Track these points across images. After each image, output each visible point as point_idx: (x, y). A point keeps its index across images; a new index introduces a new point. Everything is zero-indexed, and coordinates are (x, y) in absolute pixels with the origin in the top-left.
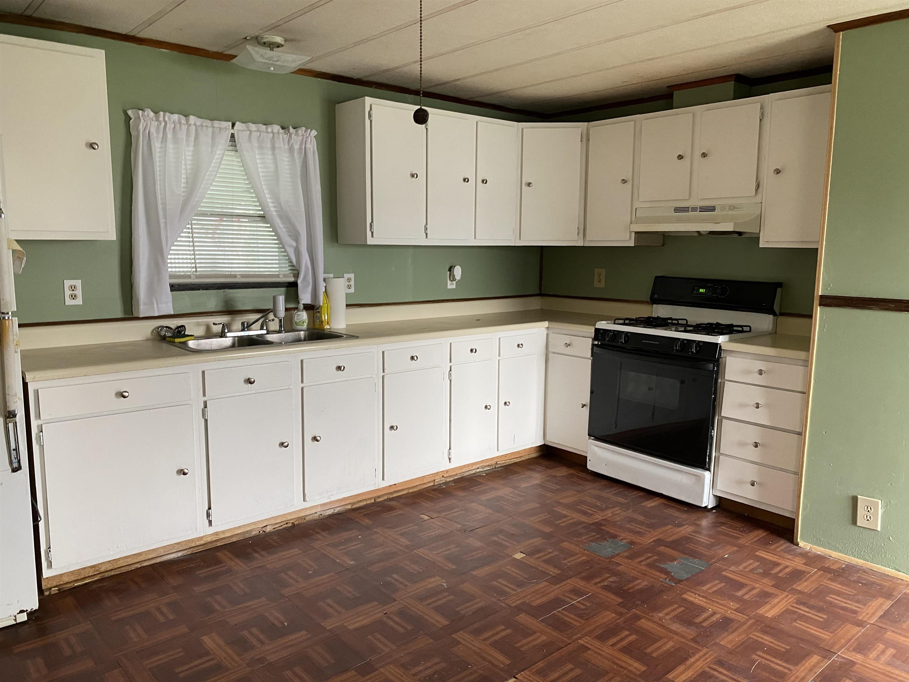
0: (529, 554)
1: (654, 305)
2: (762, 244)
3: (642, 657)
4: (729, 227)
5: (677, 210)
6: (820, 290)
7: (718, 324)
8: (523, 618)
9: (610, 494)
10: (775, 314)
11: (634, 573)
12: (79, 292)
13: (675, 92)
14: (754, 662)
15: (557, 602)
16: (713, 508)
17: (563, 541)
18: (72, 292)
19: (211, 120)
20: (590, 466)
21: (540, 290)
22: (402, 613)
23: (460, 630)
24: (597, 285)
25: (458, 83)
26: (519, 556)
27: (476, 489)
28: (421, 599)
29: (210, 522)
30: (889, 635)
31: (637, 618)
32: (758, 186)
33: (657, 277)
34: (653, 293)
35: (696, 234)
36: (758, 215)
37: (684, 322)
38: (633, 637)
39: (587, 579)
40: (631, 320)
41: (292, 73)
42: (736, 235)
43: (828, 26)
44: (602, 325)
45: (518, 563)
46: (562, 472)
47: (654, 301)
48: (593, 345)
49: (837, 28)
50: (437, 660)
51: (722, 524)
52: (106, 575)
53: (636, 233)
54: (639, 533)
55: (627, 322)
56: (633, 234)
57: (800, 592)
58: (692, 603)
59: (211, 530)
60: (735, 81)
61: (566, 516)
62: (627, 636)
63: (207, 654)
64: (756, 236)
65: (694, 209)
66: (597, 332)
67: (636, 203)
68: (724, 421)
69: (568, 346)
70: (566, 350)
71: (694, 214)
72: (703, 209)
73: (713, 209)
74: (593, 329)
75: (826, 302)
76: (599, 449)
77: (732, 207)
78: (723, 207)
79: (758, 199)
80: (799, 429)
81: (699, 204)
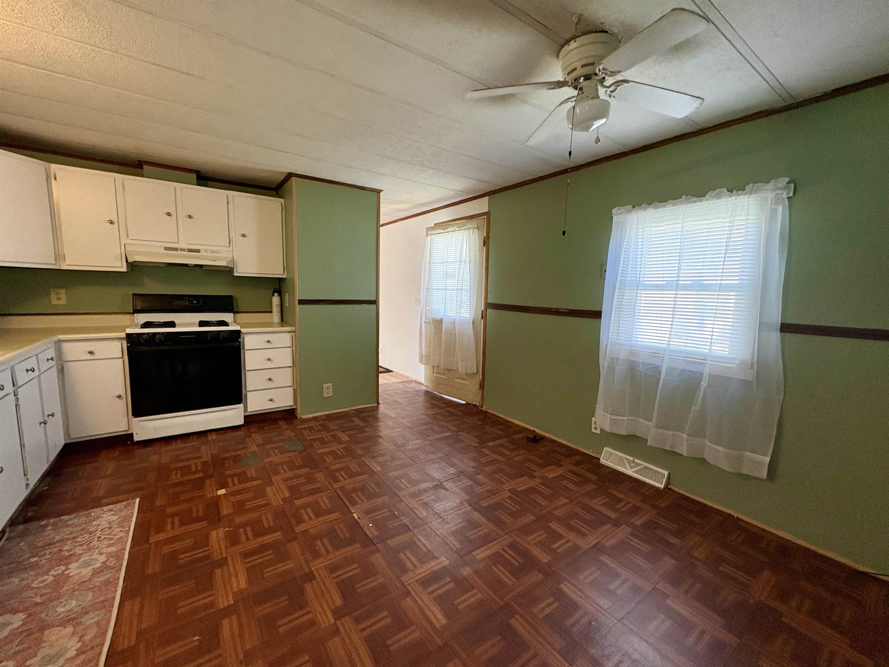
2: (236, 274)
6: (297, 298)
7: (218, 321)
10: (234, 313)
13: (143, 166)
32: (230, 241)
36: (232, 258)
47: (137, 311)
53: (126, 262)
56: (121, 263)
65: (182, 250)
66: (129, 336)
67: (124, 240)
68: (247, 373)
69: (91, 353)
70: (89, 357)
71: (183, 252)
72: (190, 250)
73: (198, 251)
74: (123, 335)
75: (302, 302)
76: (146, 422)
77: (213, 252)
78: (206, 251)
79: (231, 249)
80: (291, 365)
81: (186, 247)
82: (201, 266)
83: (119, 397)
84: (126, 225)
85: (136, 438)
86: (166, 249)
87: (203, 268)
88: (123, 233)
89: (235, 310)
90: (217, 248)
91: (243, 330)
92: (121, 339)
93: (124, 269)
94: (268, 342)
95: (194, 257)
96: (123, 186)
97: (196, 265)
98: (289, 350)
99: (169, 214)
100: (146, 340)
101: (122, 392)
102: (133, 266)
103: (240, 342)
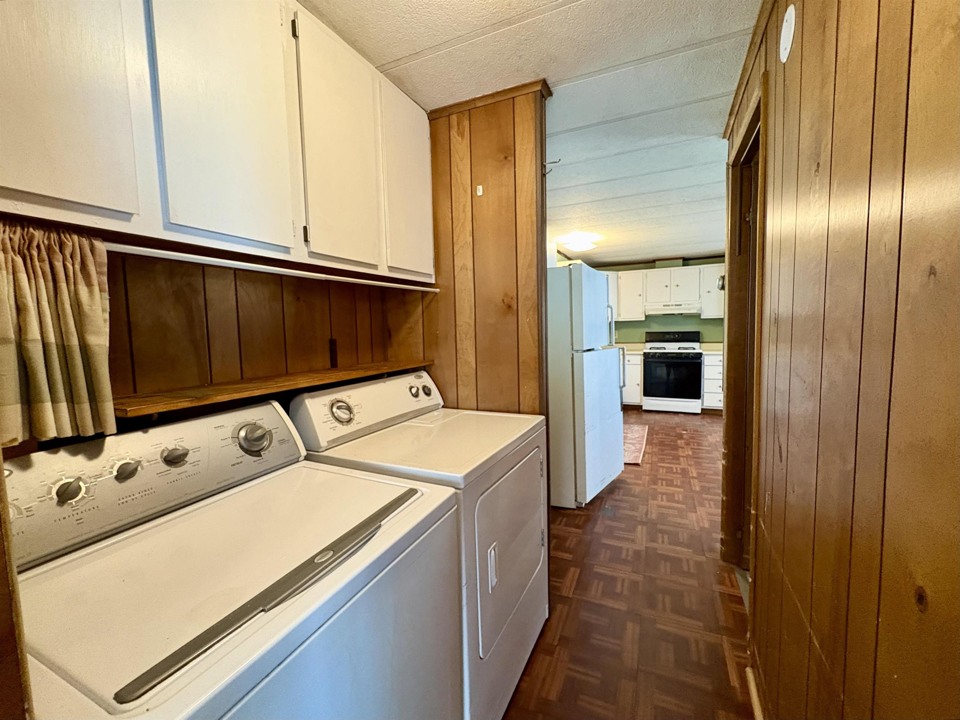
1: (646, 343)
2: (701, 318)
13: (657, 262)
16: (702, 413)
32: (700, 297)
34: (646, 339)
36: (699, 308)
44: (645, 351)
46: (633, 414)
48: (643, 359)
51: (705, 418)
55: (654, 349)
56: (644, 316)
60: (683, 259)
64: (699, 315)
65: (672, 305)
67: (645, 304)
68: (705, 380)
69: (629, 361)
70: (628, 363)
71: (672, 307)
73: (680, 305)
74: (642, 353)
76: (650, 400)
77: (689, 304)
78: (685, 304)
79: (700, 301)
81: (674, 303)
82: (682, 314)
83: (638, 385)
84: (646, 296)
85: (644, 408)
86: (664, 306)
87: (683, 315)
88: (644, 300)
89: (701, 341)
90: (692, 302)
91: (704, 353)
92: (641, 355)
93: (644, 319)
94: (720, 361)
95: (678, 309)
96: (646, 275)
97: (679, 314)
99: (667, 286)
100: (652, 356)
101: (639, 382)
102: (647, 317)
103: (701, 360)
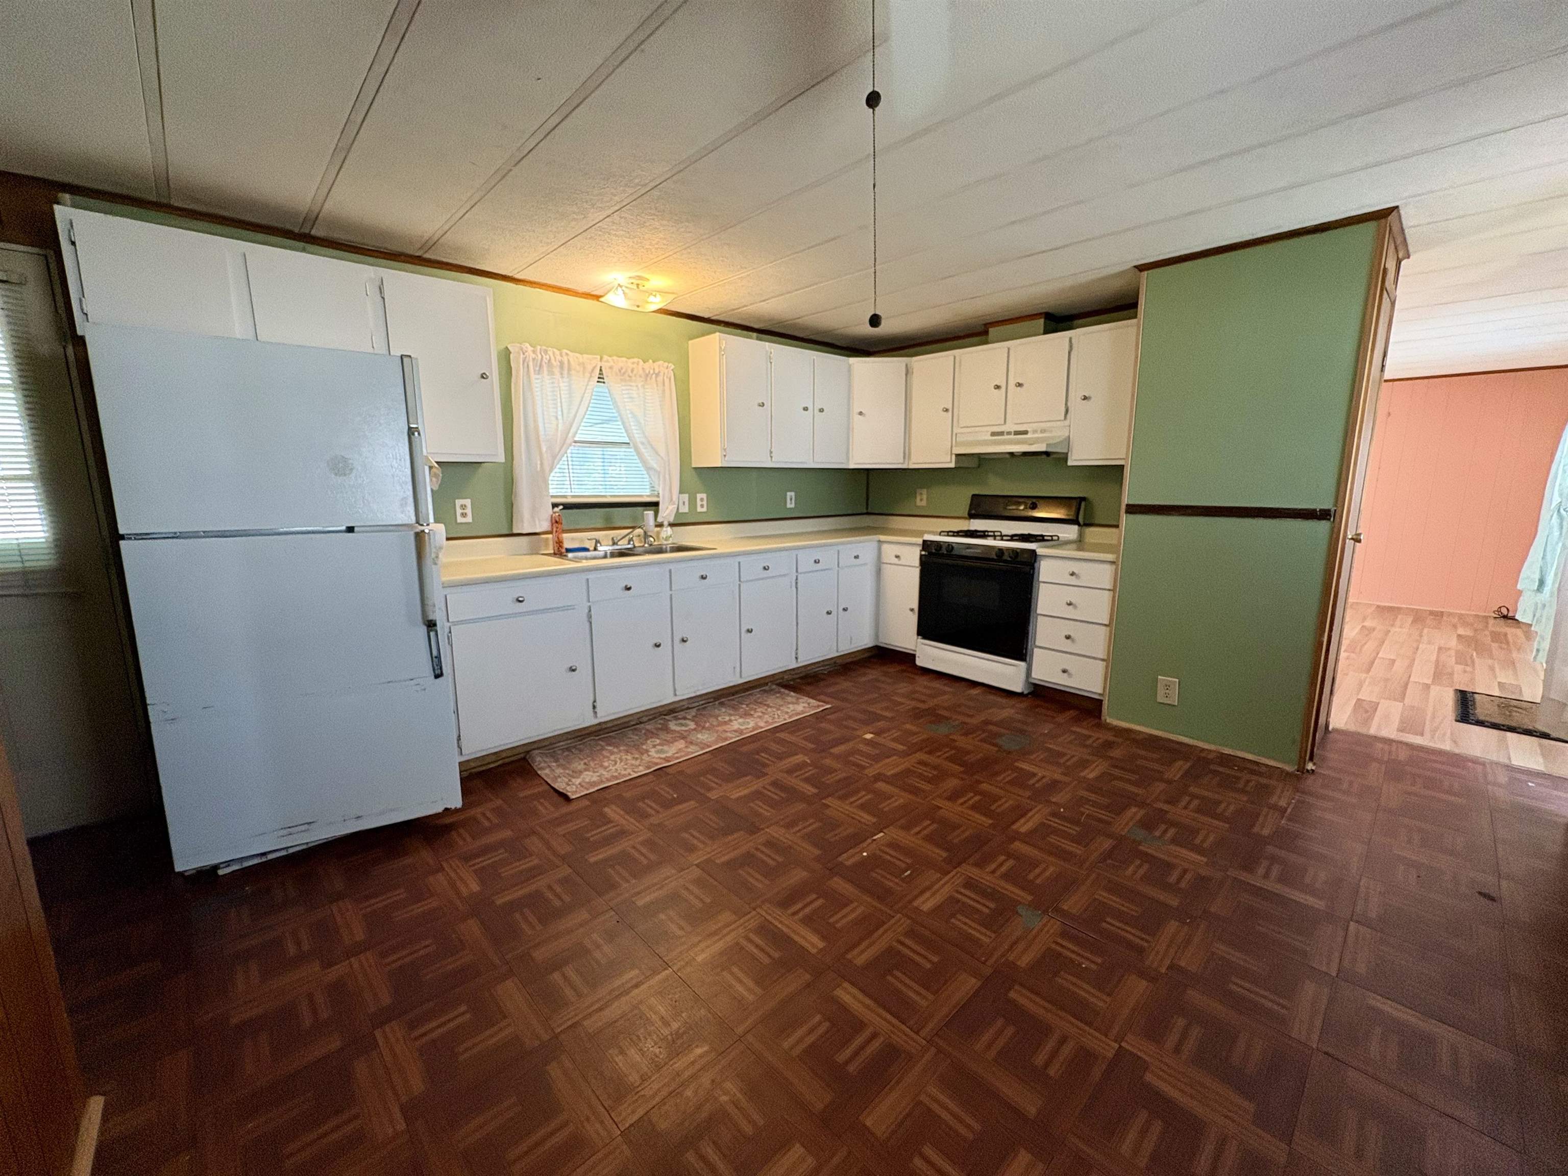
0: (877, 733)
1: (972, 520)
2: (1070, 463)
3: (988, 813)
4: (1041, 447)
5: (993, 434)
6: (1125, 500)
7: (1029, 535)
8: (881, 785)
9: (937, 685)
10: (1079, 524)
11: (970, 747)
12: (469, 511)
13: (990, 329)
14: (1083, 814)
15: (908, 772)
16: (1029, 694)
17: (904, 723)
18: (463, 511)
19: (582, 354)
20: (919, 662)
21: (867, 508)
22: (775, 784)
23: (828, 796)
24: (919, 503)
25: (797, 321)
26: (869, 736)
27: (822, 684)
28: (790, 772)
29: (595, 713)
30: (1192, 789)
31: (979, 782)
32: (1067, 411)
33: (974, 496)
34: (970, 510)
35: (1007, 456)
36: (1065, 439)
37: (999, 534)
38: (977, 798)
39: (930, 753)
40: (954, 532)
41: (654, 312)
42: (1044, 457)
43: (1135, 267)
44: (928, 537)
45: (869, 743)
46: (892, 669)
47: (972, 516)
48: (921, 556)
49: (1142, 268)
50: (811, 821)
51: (1037, 706)
52: (507, 760)
53: (957, 455)
54: (969, 716)
55: (950, 534)
56: (954, 457)
57: (1112, 758)
58: (1022, 769)
59: (596, 721)
60: (1046, 319)
61: (903, 704)
62: (972, 798)
63: (610, 822)
64: (1064, 456)
65: (1009, 433)
66: (926, 545)
67: (956, 429)
68: (1039, 618)
69: (897, 557)
70: (896, 561)
71: (1009, 437)
72: (1017, 433)
73: (1026, 432)
74: (920, 541)
75: (1132, 509)
76: (926, 646)
77: (1041, 430)
78: (1035, 432)
79: (1067, 423)
80: (1107, 622)
81: (1012, 428)
83: (912, 610)
84: (958, 411)
88: (955, 421)
90: (1049, 424)
91: (1040, 551)
92: (918, 545)
93: (952, 464)
94: (1073, 574)
95: (1022, 442)
96: (960, 363)
98: (1106, 597)
99: (998, 387)
101: (914, 605)
102: (961, 460)
103: (1034, 569)
